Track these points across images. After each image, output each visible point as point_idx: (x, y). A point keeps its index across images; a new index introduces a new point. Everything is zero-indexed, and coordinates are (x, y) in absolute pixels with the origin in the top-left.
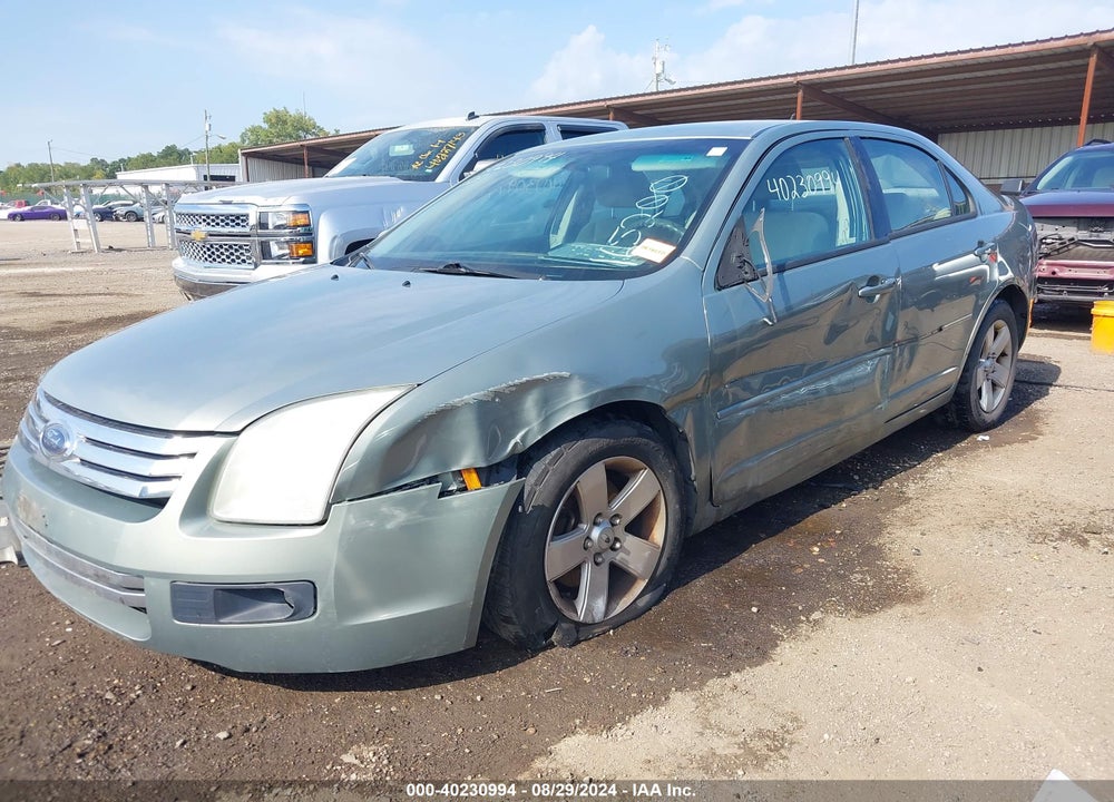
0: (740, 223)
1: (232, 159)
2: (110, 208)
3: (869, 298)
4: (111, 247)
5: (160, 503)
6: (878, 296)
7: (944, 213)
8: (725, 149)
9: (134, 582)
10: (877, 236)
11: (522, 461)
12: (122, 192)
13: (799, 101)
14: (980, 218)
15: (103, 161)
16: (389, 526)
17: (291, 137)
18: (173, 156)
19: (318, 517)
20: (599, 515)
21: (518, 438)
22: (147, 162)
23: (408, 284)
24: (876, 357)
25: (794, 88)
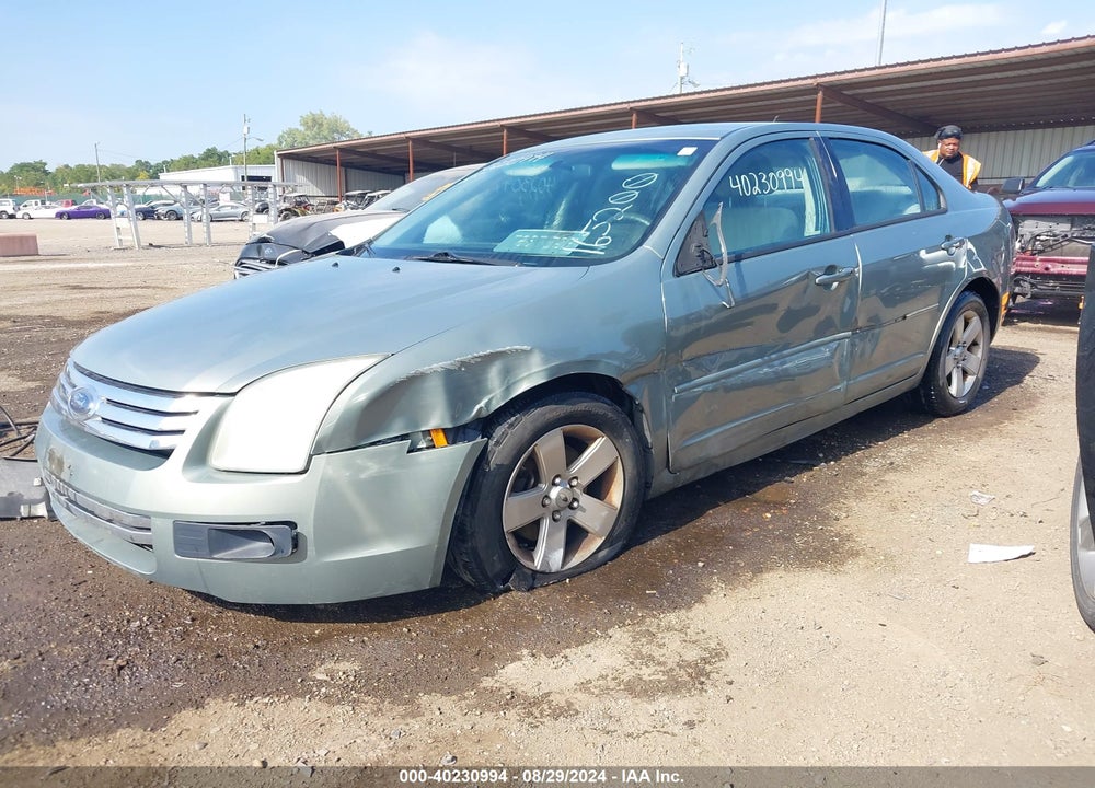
0: (701, 216)
1: (269, 161)
2: (152, 207)
3: (827, 285)
4: (151, 245)
5: (165, 454)
6: (835, 284)
7: (914, 209)
8: (694, 149)
9: (143, 522)
10: (838, 228)
11: (487, 424)
12: (164, 193)
13: (819, 101)
14: (948, 214)
15: (147, 162)
16: (363, 476)
17: (326, 138)
18: (214, 158)
19: (300, 466)
20: (558, 476)
21: (482, 404)
22: (189, 163)
23: (397, 269)
24: (834, 340)
25: (814, 90)
